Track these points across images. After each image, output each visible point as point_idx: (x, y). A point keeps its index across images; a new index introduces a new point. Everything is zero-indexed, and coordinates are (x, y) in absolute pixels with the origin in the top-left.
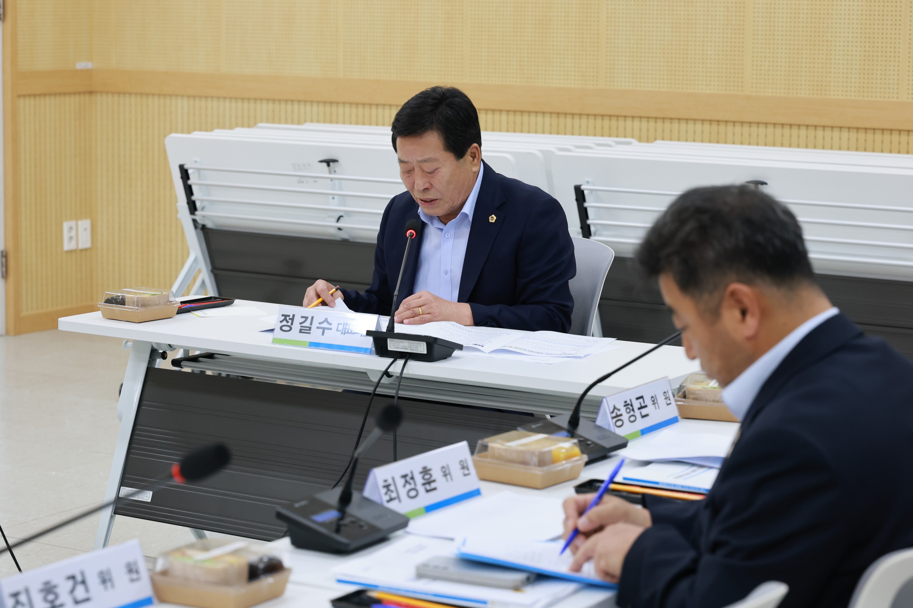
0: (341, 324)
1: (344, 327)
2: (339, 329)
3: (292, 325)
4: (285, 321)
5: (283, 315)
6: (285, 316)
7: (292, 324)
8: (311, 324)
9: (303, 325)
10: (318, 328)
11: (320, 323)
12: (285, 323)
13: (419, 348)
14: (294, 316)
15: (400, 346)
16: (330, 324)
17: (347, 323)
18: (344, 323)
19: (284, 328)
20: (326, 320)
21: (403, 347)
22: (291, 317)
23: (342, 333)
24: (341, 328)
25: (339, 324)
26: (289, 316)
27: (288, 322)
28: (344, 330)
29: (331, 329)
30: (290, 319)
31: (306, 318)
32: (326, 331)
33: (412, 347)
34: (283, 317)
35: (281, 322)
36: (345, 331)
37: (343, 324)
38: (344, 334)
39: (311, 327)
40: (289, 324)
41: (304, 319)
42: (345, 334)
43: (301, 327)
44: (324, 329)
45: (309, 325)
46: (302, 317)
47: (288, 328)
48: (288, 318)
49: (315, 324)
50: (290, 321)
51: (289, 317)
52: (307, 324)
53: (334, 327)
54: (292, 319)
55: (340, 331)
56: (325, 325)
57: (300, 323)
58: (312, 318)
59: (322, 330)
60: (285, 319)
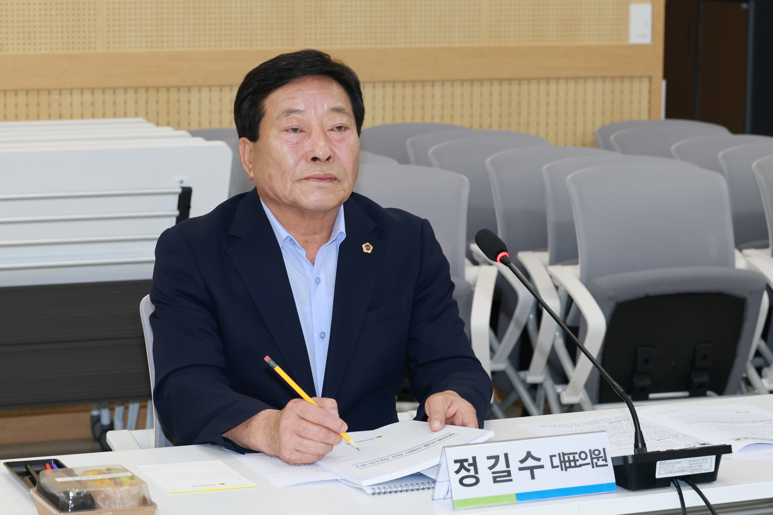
0: (555, 456)
1: (562, 460)
2: (555, 465)
3: (478, 474)
4: (463, 470)
5: (456, 462)
6: (461, 462)
7: (476, 472)
8: (508, 465)
9: (495, 470)
10: (521, 469)
11: (522, 461)
12: (463, 473)
13: (704, 465)
14: (474, 458)
15: (675, 469)
16: (539, 460)
17: (563, 453)
18: (559, 454)
19: (466, 481)
20: (529, 455)
21: (679, 470)
22: (471, 461)
23: (562, 470)
24: (556, 461)
25: (551, 457)
26: (466, 460)
27: (468, 470)
28: (563, 464)
29: (542, 467)
30: (470, 465)
31: (497, 458)
32: (535, 471)
33: (694, 466)
34: (458, 465)
35: (457, 472)
36: (565, 465)
37: (557, 456)
38: (566, 470)
39: (510, 470)
40: (472, 473)
41: (493, 461)
42: (568, 469)
43: (493, 473)
44: (532, 469)
45: (505, 469)
46: (489, 458)
47: (473, 481)
48: (466, 464)
49: (514, 465)
50: (472, 468)
51: (468, 462)
52: (501, 466)
53: (546, 461)
54: (474, 464)
55: (558, 467)
56: (530, 462)
57: (490, 468)
58: (506, 455)
59: (528, 472)
60: (462, 467)
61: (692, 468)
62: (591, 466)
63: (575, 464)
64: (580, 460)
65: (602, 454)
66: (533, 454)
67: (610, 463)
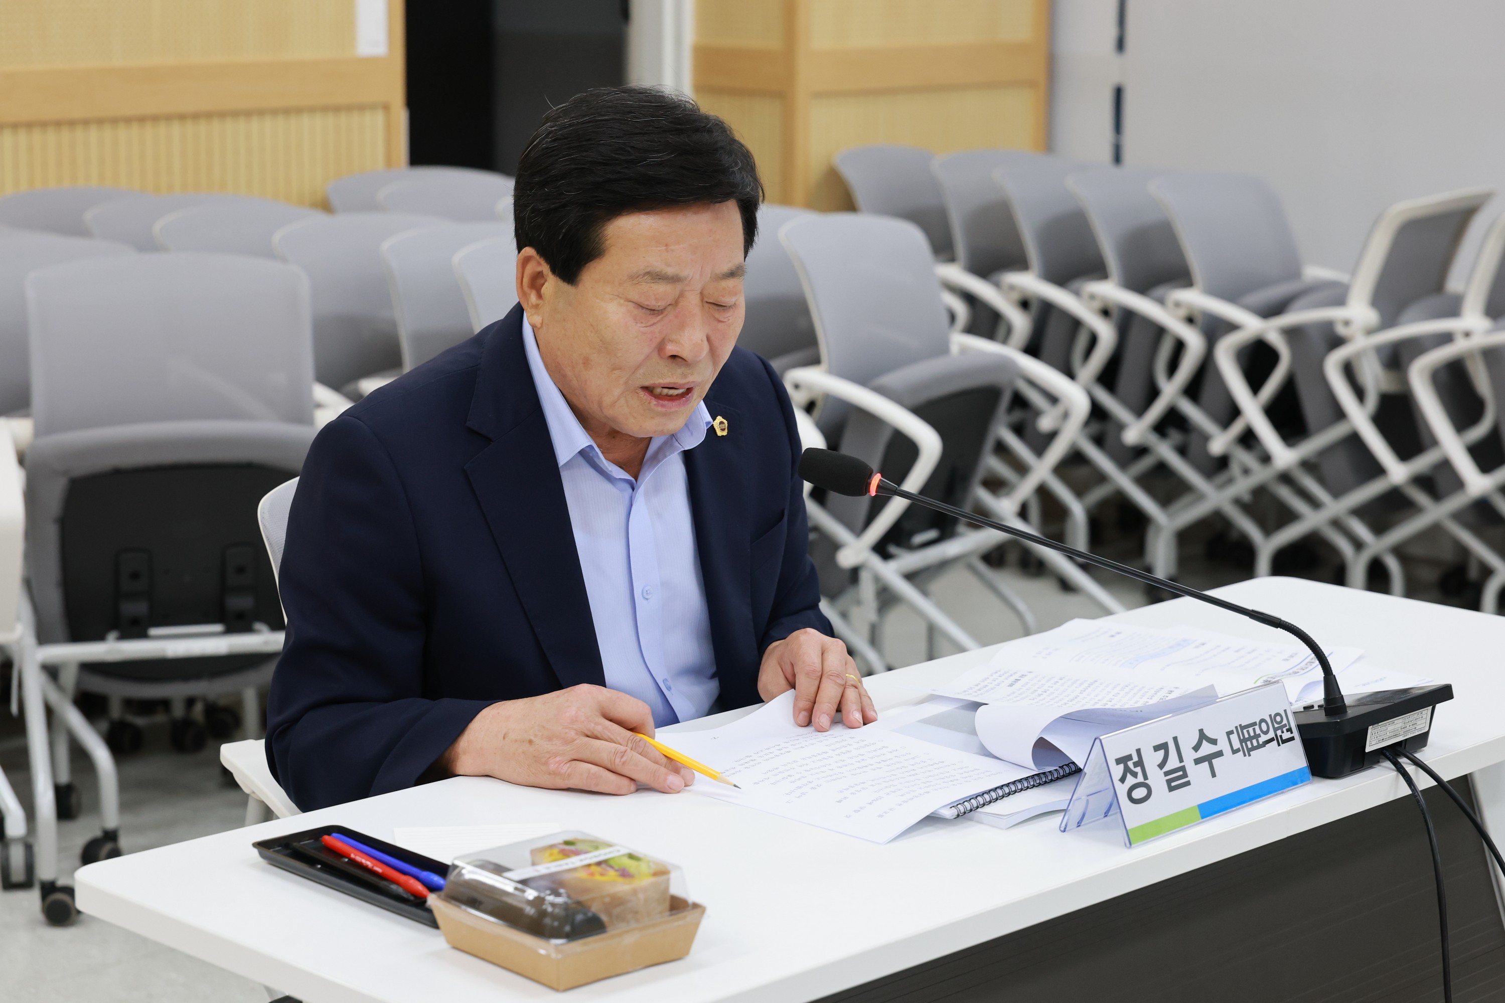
0: (1232, 732)
1: (1242, 738)
2: (1235, 748)
3: (1147, 779)
4: (1129, 775)
5: (1120, 762)
6: (1124, 761)
7: (1145, 775)
8: (1180, 758)
9: (1166, 768)
10: (1197, 762)
11: (1196, 748)
12: (1130, 781)
14: (1138, 752)
16: (1215, 742)
18: (1236, 727)
19: (1135, 794)
20: (1202, 736)
22: (1135, 758)
23: (1245, 755)
24: (1236, 741)
25: (1229, 733)
26: (1129, 757)
27: (1135, 775)
28: (1244, 744)
29: (1221, 754)
30: (1135, 765)
31: (1164, 747)
32: (1214, 761)
34: (1122, 767)
35: (1123, 780)
36: (1247, 746)
37: (1235, 731)
38: (1250, 755)
39: (1184, 766)
40: (1140, 778)
41: (1161, 754)
42: (1251, 753)
43: (1165, 774)
44: (1209, 758)
45: (1178, 765)
46: (1156, 749)
47: (1144, 791)
48: (1130, 764)
49: (1189, 756)
50: (1139, 770)
51: (1131, 759)
52: (1173, 762)
53: (1223, 744)
54: (1140, 763)
55: (1238, 750)
56: (1207, 749)
57: (1161, 766)
58: (1176, 741)
59: (1206, 764)
60: (1127, 770)
61: (1406, 729)
62: (1275, 742)
63: (1258, 741)
64: (1262, 734)
65: (1285, 722)
66: (1207, 732)
67: (1296, 734)
